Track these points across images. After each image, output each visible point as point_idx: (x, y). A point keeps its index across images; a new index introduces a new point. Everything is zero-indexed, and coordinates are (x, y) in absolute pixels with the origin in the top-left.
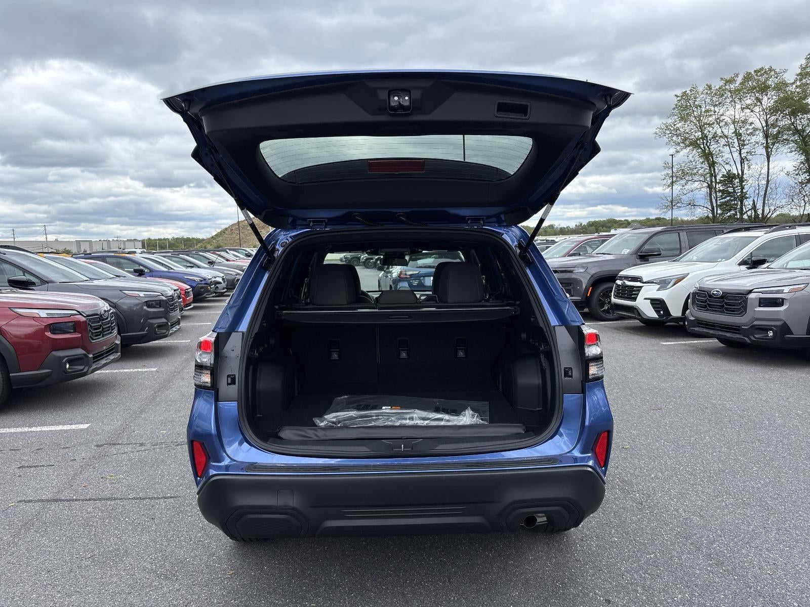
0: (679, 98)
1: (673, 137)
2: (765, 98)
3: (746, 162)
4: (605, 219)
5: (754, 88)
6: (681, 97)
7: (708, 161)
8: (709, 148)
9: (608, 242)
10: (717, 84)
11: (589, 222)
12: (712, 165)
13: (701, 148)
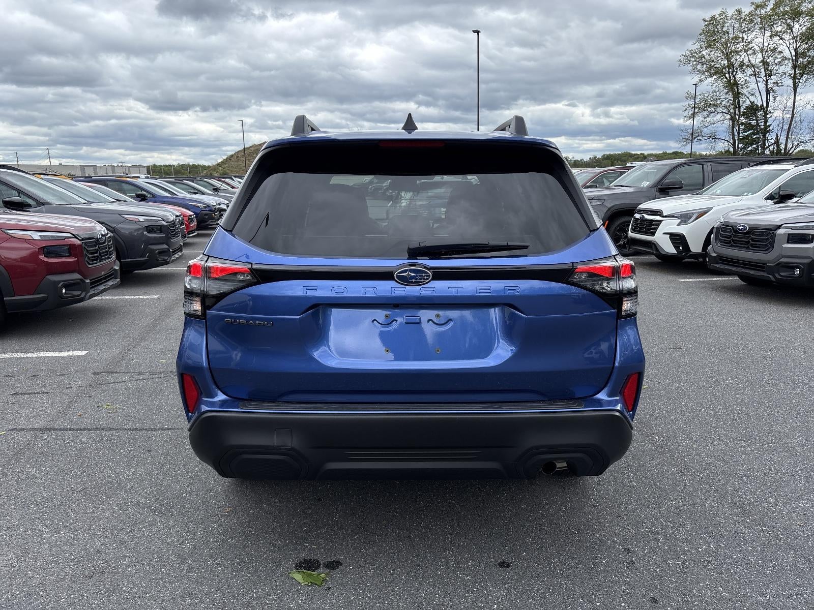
0: (706, 23)
1: (697, 65)
2: (797, 26)
3: (772, 94)
4: (620, 153)
5: (785, 13)
6: (710, 21)
7: (733, 92)
8: (735, 78)
9: (626, 173)
10: (746, 10)
11: (604, 155)
12: (737, 95)
13: (726, 78)
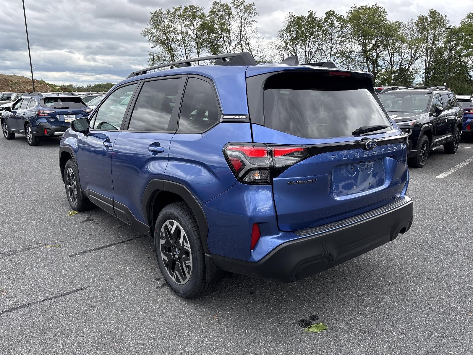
0: (153, 15)
1: (151, 37)
2: (195, 23)
3: (188, 56)
4: (105, 83)
5: (189, 16)
6: (155, 14)
7: (171, 53)
8: (171, 46)
10: (172, 10)
11: (96, 85)
12: (173, 56)
13: (166, 46)
